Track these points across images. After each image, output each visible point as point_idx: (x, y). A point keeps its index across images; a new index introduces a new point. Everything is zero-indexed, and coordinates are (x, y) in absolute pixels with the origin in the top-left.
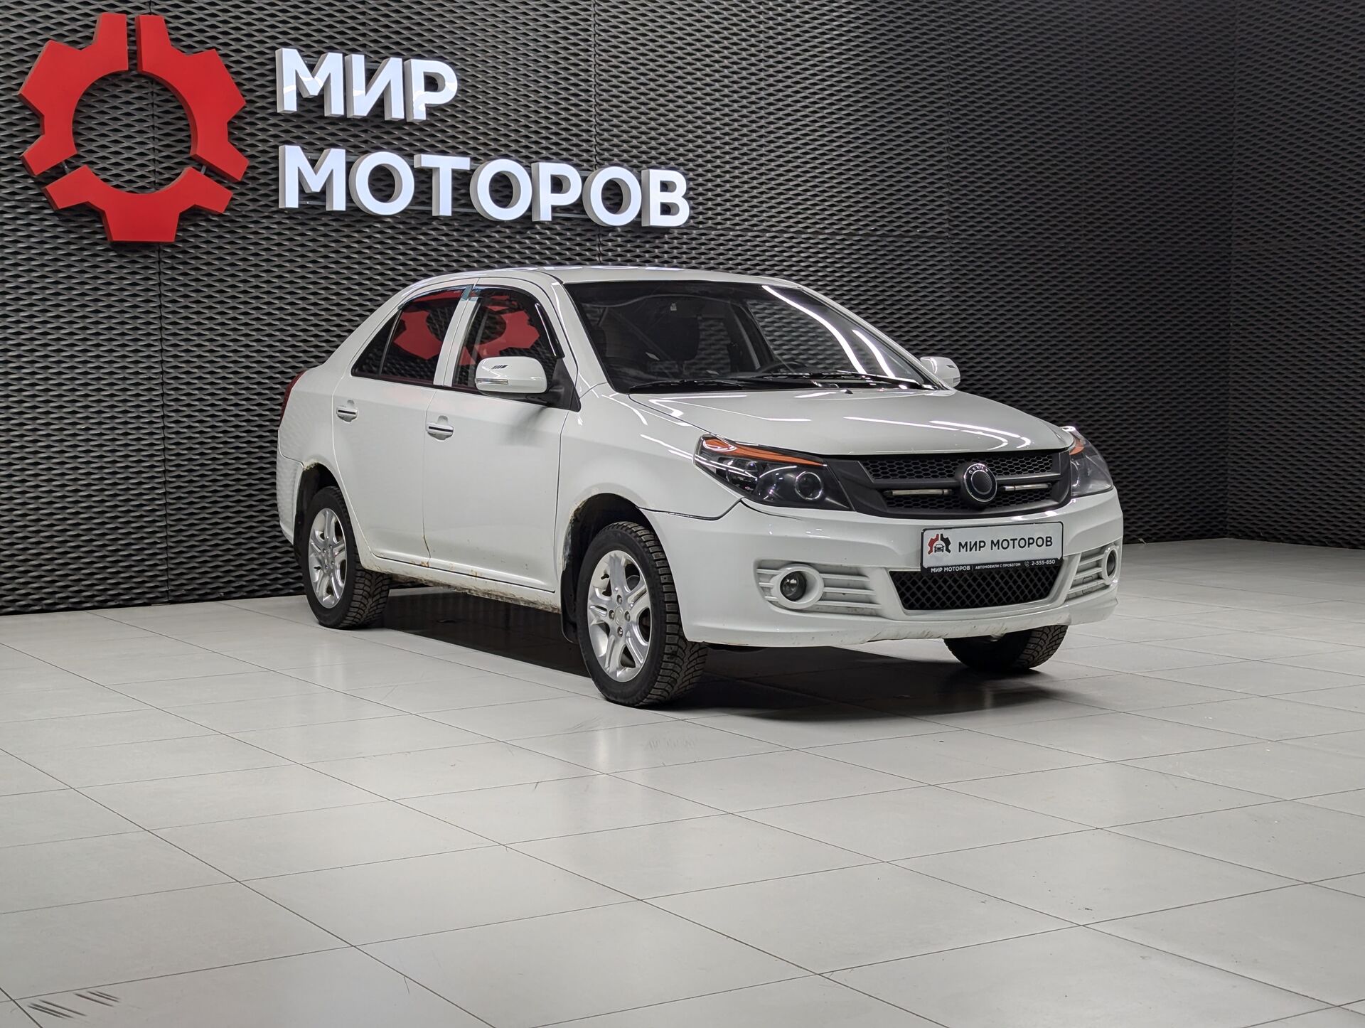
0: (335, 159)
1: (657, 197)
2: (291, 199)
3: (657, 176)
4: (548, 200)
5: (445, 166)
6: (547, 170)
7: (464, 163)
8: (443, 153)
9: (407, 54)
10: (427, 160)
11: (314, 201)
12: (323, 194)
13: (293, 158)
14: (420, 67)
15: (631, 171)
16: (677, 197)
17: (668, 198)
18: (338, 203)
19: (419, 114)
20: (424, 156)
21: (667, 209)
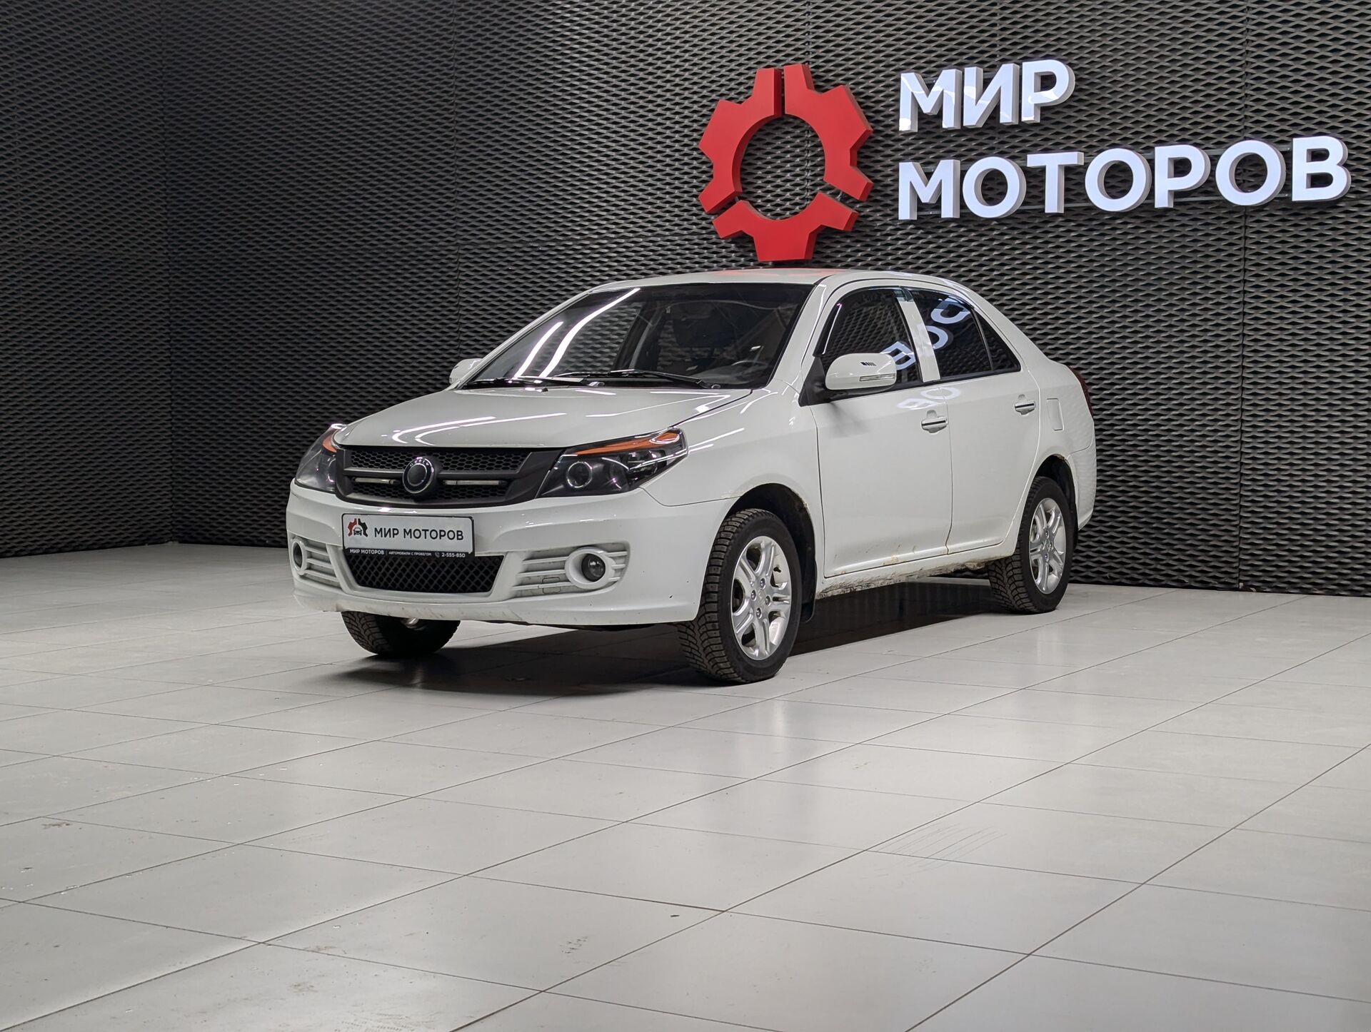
0: (946, 169)
1: (1303, 168)
2: (905, 211)
3: (1301, 146)
4: (1166, 186)
5: (1052, 163)
6: (1164, 154)
7: (1073, 158)
8: (1046, 151)
9: (1019, 58)
10: (1034, 160)
11: (928, 212)
12: (937, 205)
13: (908, 173)
14: (1032, 69)
15: (1268, 143)
16: (1330, 166)
17: (1319, 167)
18: (948, 211)
19: (1029, 116)
20: (1030, 157)
21: (1320, 180)
